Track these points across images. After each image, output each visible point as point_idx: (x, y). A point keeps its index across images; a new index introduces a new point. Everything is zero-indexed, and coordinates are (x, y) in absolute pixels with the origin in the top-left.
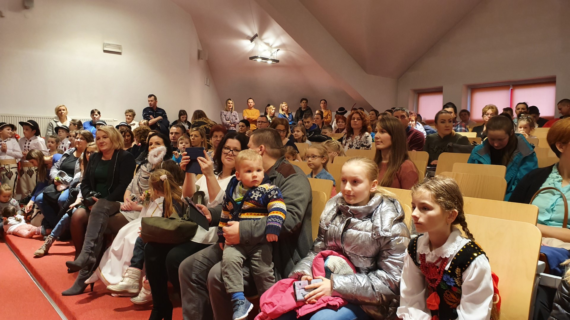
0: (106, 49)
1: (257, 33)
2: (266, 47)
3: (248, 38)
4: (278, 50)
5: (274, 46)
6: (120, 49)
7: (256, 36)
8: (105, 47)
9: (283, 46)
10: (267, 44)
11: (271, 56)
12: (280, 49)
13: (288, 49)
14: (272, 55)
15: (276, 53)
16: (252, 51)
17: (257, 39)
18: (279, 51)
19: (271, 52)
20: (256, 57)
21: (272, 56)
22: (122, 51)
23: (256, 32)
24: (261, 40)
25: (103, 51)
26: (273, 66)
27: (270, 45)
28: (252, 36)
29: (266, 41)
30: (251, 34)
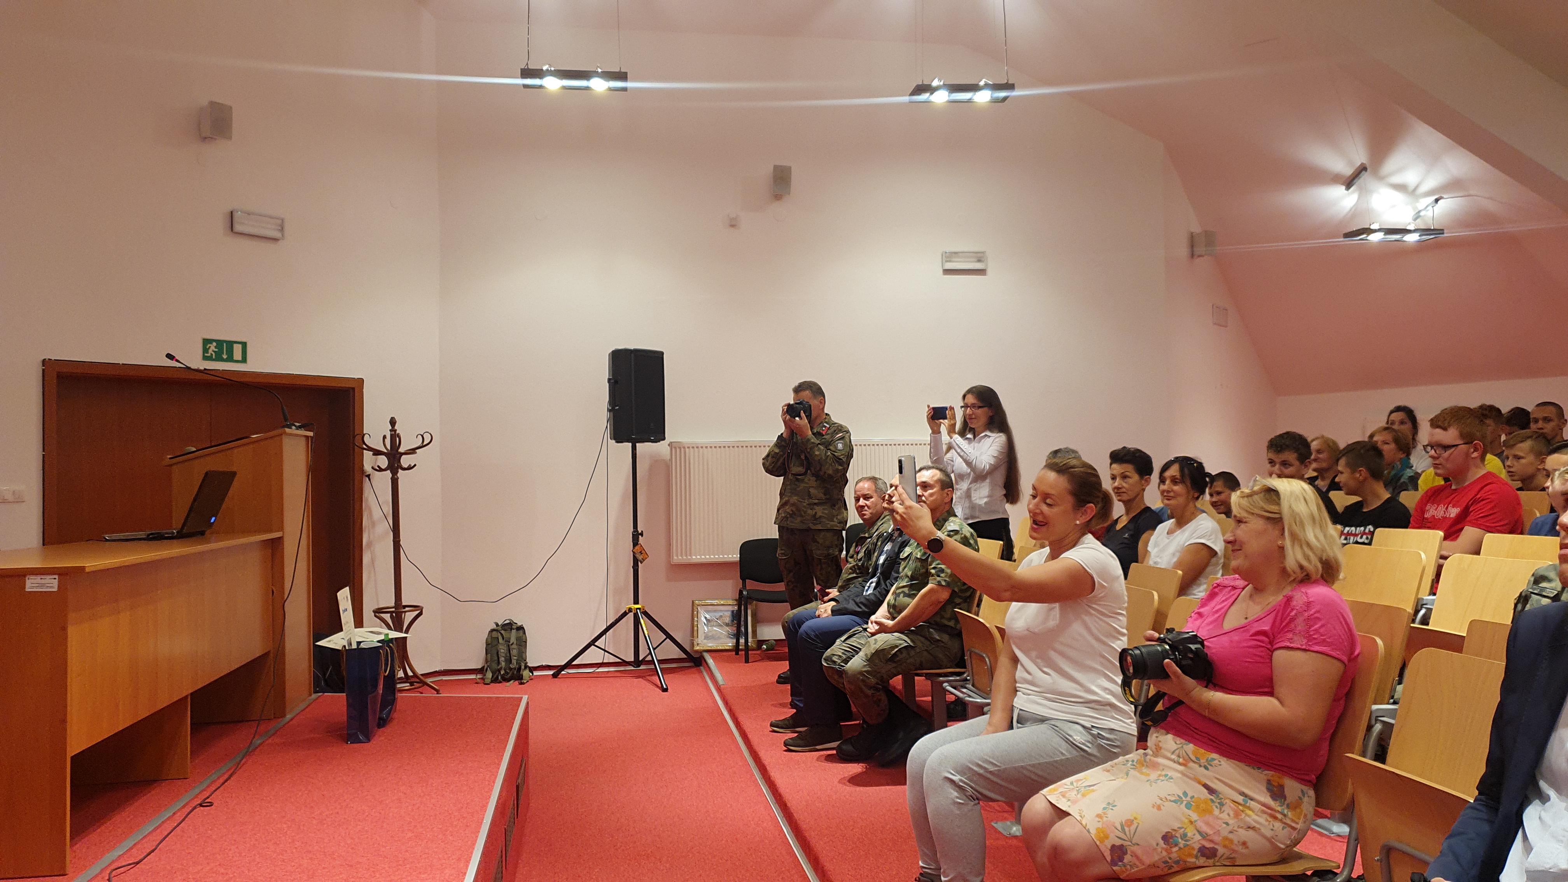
0: (949, 266)
1: (1364, 162)
2: (1398, 197)
3: (1336, 179)
4: (1437, 201)
5: (1424, 188)
6: (979, 261)
7: (1363, 169)
8: (947, 261)
9: (1453, 186)
10: (1401, 188)
11: (1415, 220)
12: (1445, 196)
13: (1472, 192)
14: (1417, 216)
15: (1430, 208)
16: (1354, 213)
17: (1365, 177)
18: (1439, 202)
19: (1415, 208)
20: (1369, 231)
21: (1418, 220)
22: (987, 265)
23: (1360, 157)
24: (1381, 179)
25: (941, 271)
26: (1420, 247)
27: (1411, 188)
28: (1348, 171)
29: (1397, 179)
30: (1343, 167)
